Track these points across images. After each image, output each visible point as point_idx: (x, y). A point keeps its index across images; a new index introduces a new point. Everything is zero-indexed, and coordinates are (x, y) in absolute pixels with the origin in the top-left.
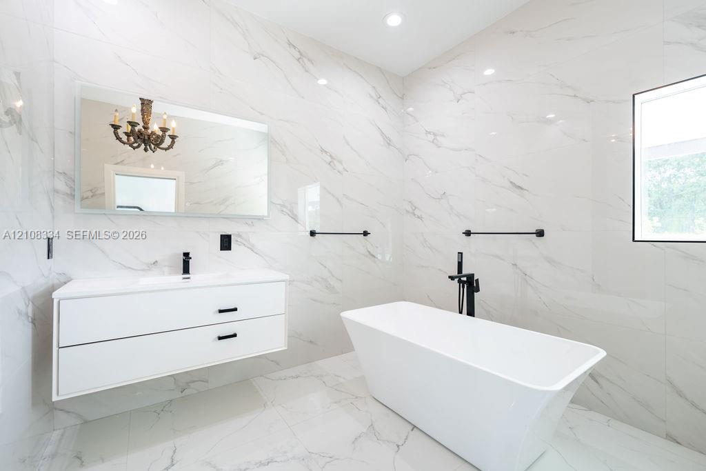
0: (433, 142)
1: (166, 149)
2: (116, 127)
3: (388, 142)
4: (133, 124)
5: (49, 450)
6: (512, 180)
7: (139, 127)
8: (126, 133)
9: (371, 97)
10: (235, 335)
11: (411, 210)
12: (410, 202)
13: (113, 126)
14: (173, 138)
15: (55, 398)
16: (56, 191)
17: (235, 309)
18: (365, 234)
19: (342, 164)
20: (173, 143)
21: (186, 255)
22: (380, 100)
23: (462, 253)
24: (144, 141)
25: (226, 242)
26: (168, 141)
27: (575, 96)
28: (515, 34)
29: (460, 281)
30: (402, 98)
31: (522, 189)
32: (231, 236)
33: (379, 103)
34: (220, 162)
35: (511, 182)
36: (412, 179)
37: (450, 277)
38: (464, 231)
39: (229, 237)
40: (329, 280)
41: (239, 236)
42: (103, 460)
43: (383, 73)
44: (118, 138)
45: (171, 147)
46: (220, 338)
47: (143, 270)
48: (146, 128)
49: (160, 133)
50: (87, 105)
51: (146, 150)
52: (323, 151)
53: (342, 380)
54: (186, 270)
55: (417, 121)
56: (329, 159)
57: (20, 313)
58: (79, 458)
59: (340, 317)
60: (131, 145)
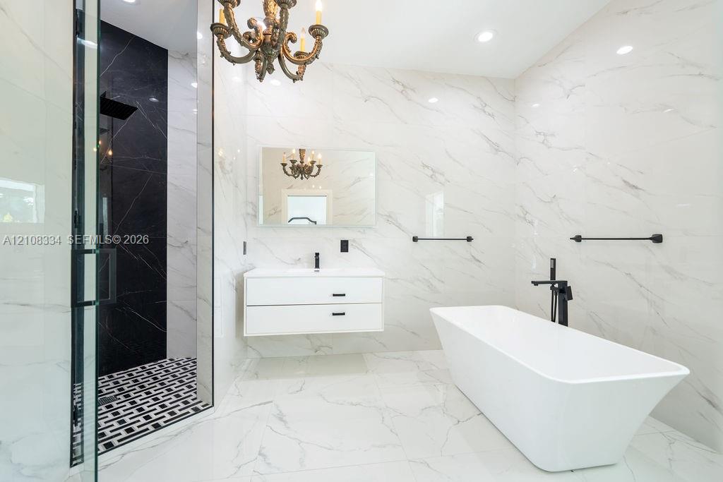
0: (543, 143)
1: (315, 176)
2: (284, 165)
3: (496, 148)
4: (293, 162)
5: (244, 367)
6: (626, 179)
7: (298, 163)
8: (291, 168)
9: (475, 107)
10: (344, 314)
11: (522, 215)
12: (521, 206)
13: (282, 164)
14: (319, 166)
15: (245, 335)
16: (248, 214)
17: (344, 295)
18: (469, 239)
19: (444, 175)
20: (319, 170)
21: (317, 254)
22: (487, 109)
23: (554, 260)
24: (301, 172)
25: (344, 246)
26: (315, 170)
27: (700, 75)
28: (628, 13)
29: (552, 288)
30: (514, 101)
31: (636, 188)
32: (347, 241)
33: (485, 112)
34: (359, 179)
35: (625, 182)
36: (524, 183)
37: (532, 282)
38: (574, 237)
39: (347, 242)
40: (430, 280)
41: (354, 241)
42: (268, 379)
43: (489, 81)
44: (286, 172)
45: (318, 174)
46: (334, 314)
47: (292, 264)
48: (302, 162)
49: (310, 165)
50: (268, 152)
51: (302, 178)
52: (425, 166)
53: (434, 368)
54: (317, 266)
55: (528, 123)
56: (430, 173)
57: (230, 283)
58: (257, 374)
59: (430, 312)
60: (294, 176)
